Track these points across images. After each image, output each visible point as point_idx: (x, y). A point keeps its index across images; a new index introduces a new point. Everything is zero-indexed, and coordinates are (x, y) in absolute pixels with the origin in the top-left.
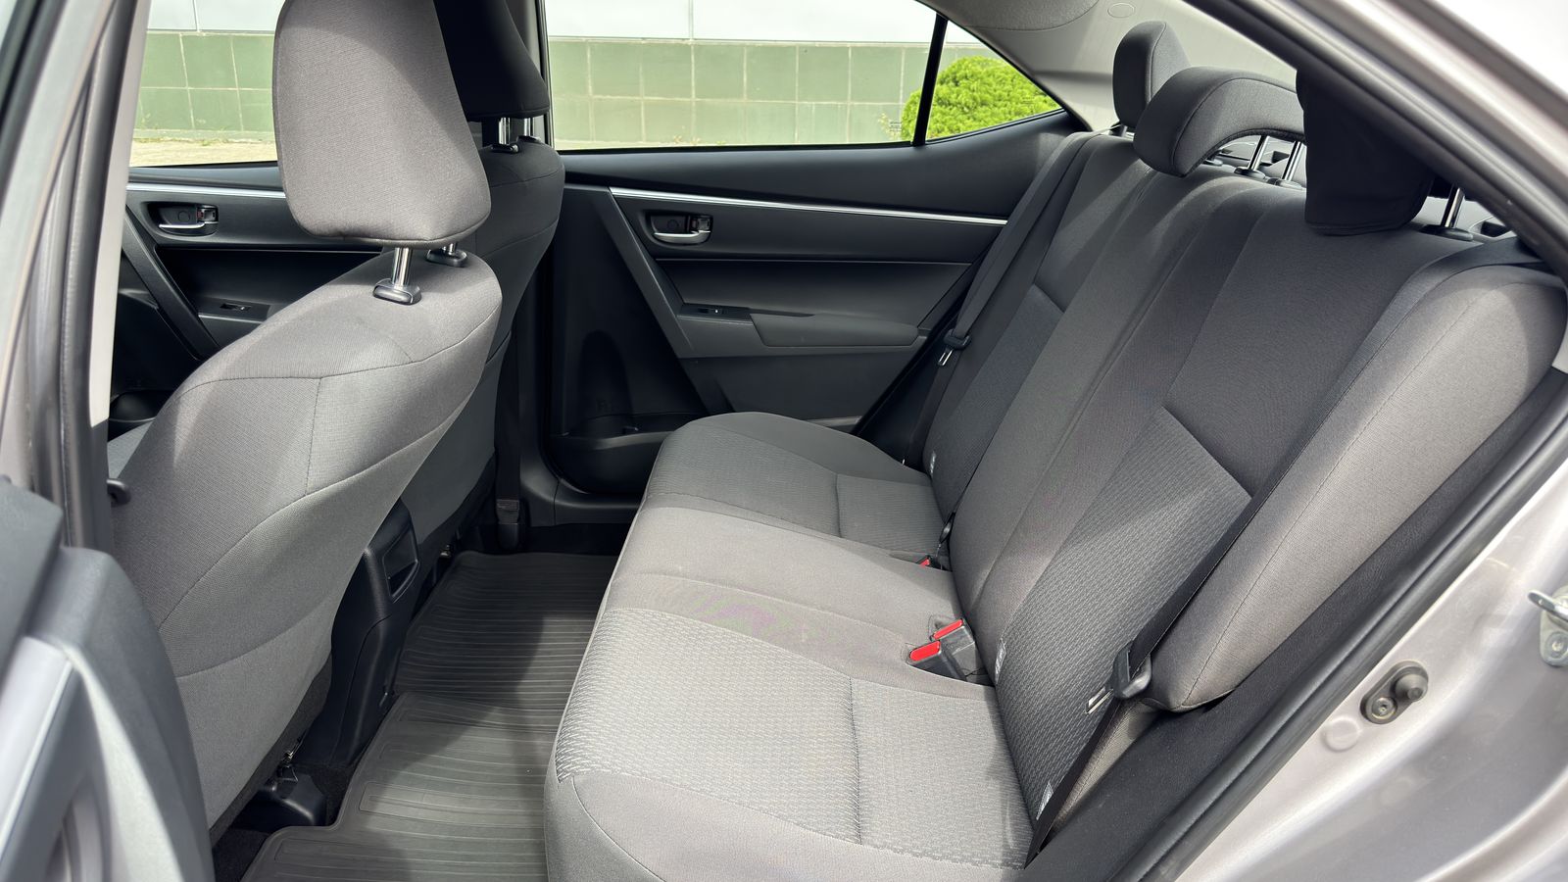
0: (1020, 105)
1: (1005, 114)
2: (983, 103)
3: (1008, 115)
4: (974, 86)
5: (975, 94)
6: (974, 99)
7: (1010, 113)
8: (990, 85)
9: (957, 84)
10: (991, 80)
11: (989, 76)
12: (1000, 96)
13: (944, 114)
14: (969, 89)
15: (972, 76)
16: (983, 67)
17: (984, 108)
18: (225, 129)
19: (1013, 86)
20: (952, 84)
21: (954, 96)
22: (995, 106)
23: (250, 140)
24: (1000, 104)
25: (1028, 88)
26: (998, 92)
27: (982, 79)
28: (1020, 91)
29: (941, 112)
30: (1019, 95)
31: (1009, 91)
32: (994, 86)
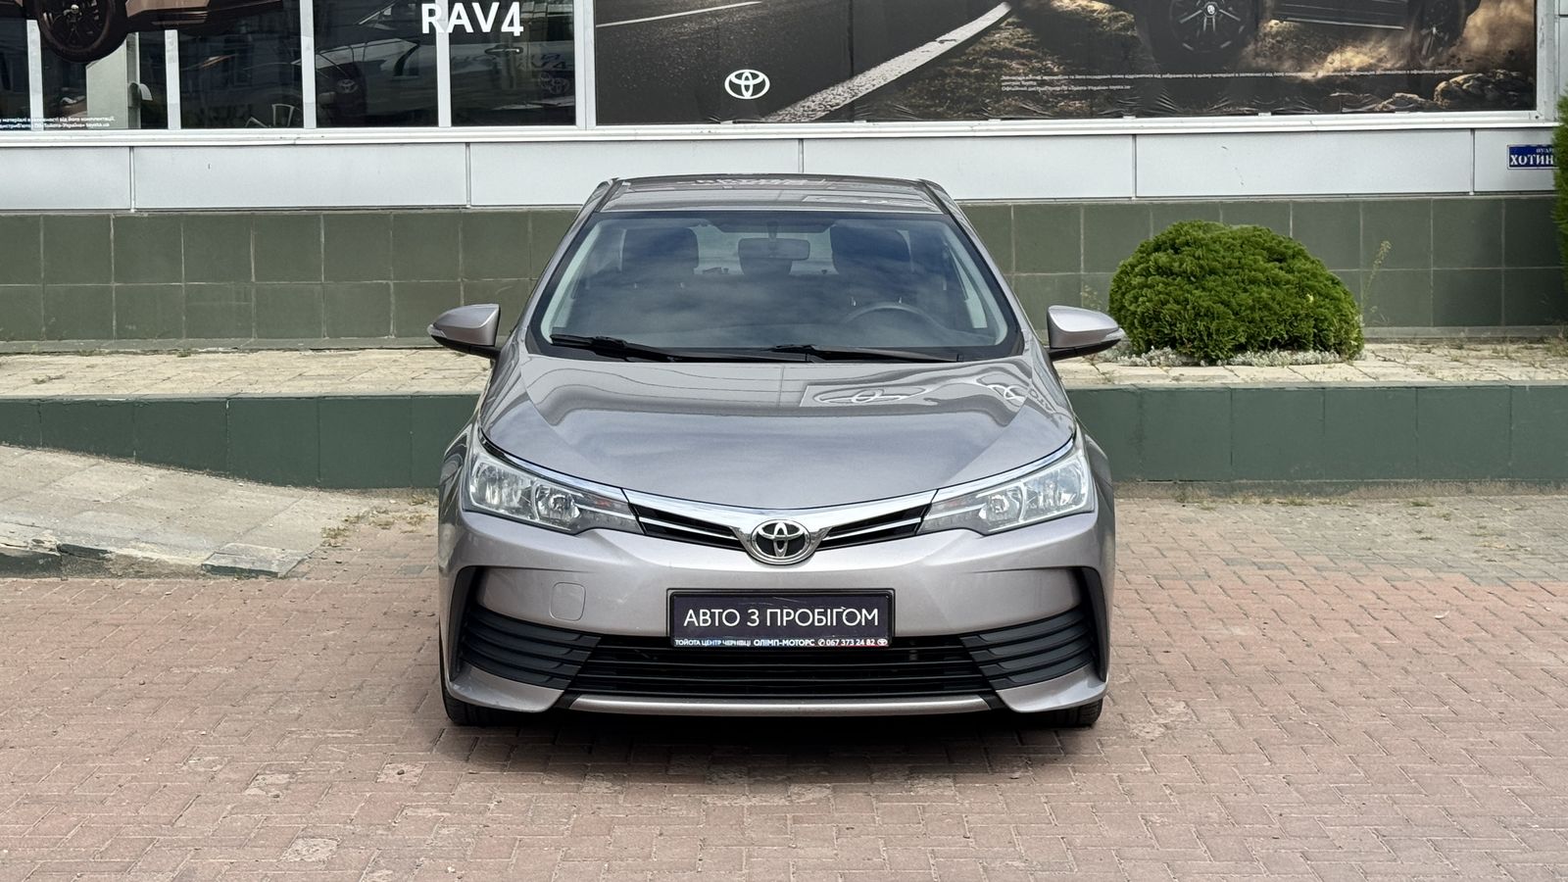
0: (1253, 273)
1: (1237, 282)
2: (1212, 272)
3: (1242, 284)
4: (1199, 253)
5: (1201, 262)
6: (1201, 267)
7: (1243, 282)
8: (1217, 252)
9: (1177, 251)
10: (1217, 246)
11: (1215, 242)
12: (1230, 262)
13: (1167, 284)
14: (1194, 256)
15: (1195, 242)
16: (1205, 232)
17: (1213, 277)
18: (159, 337)
19: (1244, 252)
20: (1170, 251)
21: (1176, 264)
22: (1225, 274)
23: (221, 349)
24: (1230, 272)
25: (1261, 255)
26: (1227, 260)
27: (1207, 245)
28: (1251, 257)
29: (1164, 283)
30: (1252, 263)
31: (1240, 258)
32: (1222, 253)
